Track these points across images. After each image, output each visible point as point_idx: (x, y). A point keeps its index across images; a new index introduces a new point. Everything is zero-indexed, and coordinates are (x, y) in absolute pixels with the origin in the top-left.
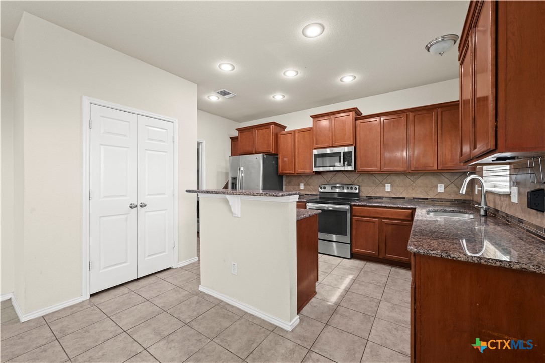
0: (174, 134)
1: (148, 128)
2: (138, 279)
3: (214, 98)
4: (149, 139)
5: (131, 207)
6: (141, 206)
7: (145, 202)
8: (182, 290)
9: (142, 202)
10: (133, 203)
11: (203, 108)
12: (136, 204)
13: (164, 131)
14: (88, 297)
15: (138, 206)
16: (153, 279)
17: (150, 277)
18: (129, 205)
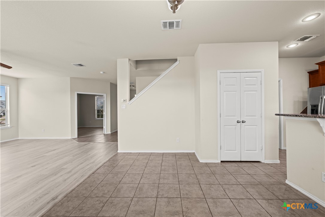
0: (261, 79)
1: (246, 78)
2: (241, 162)
3: (293, 46)
4: (246, 85)
5: (238, 122)
6: (243, 122)
7: (245, 120)
8: (271, 177)
9: (243, 120)
10: (238, 120)
11: (283, 56)
12: (240, 121)
13: (256, 78)
14: (220, 162)
15: (241, 122)
16: (249, 164)
17: (247, 163)
18: (237, 121)
